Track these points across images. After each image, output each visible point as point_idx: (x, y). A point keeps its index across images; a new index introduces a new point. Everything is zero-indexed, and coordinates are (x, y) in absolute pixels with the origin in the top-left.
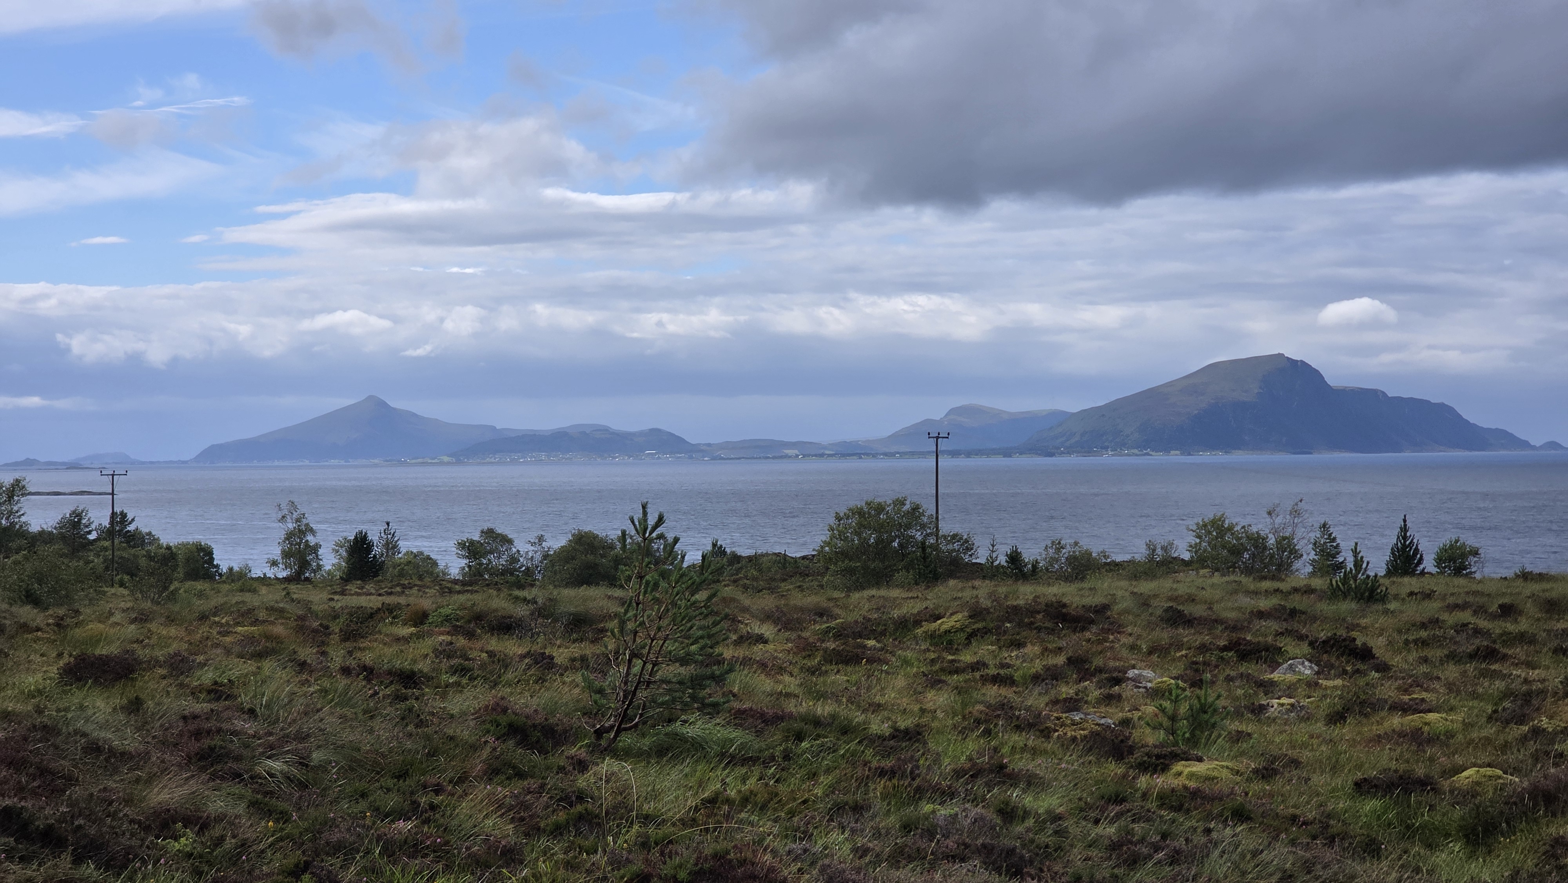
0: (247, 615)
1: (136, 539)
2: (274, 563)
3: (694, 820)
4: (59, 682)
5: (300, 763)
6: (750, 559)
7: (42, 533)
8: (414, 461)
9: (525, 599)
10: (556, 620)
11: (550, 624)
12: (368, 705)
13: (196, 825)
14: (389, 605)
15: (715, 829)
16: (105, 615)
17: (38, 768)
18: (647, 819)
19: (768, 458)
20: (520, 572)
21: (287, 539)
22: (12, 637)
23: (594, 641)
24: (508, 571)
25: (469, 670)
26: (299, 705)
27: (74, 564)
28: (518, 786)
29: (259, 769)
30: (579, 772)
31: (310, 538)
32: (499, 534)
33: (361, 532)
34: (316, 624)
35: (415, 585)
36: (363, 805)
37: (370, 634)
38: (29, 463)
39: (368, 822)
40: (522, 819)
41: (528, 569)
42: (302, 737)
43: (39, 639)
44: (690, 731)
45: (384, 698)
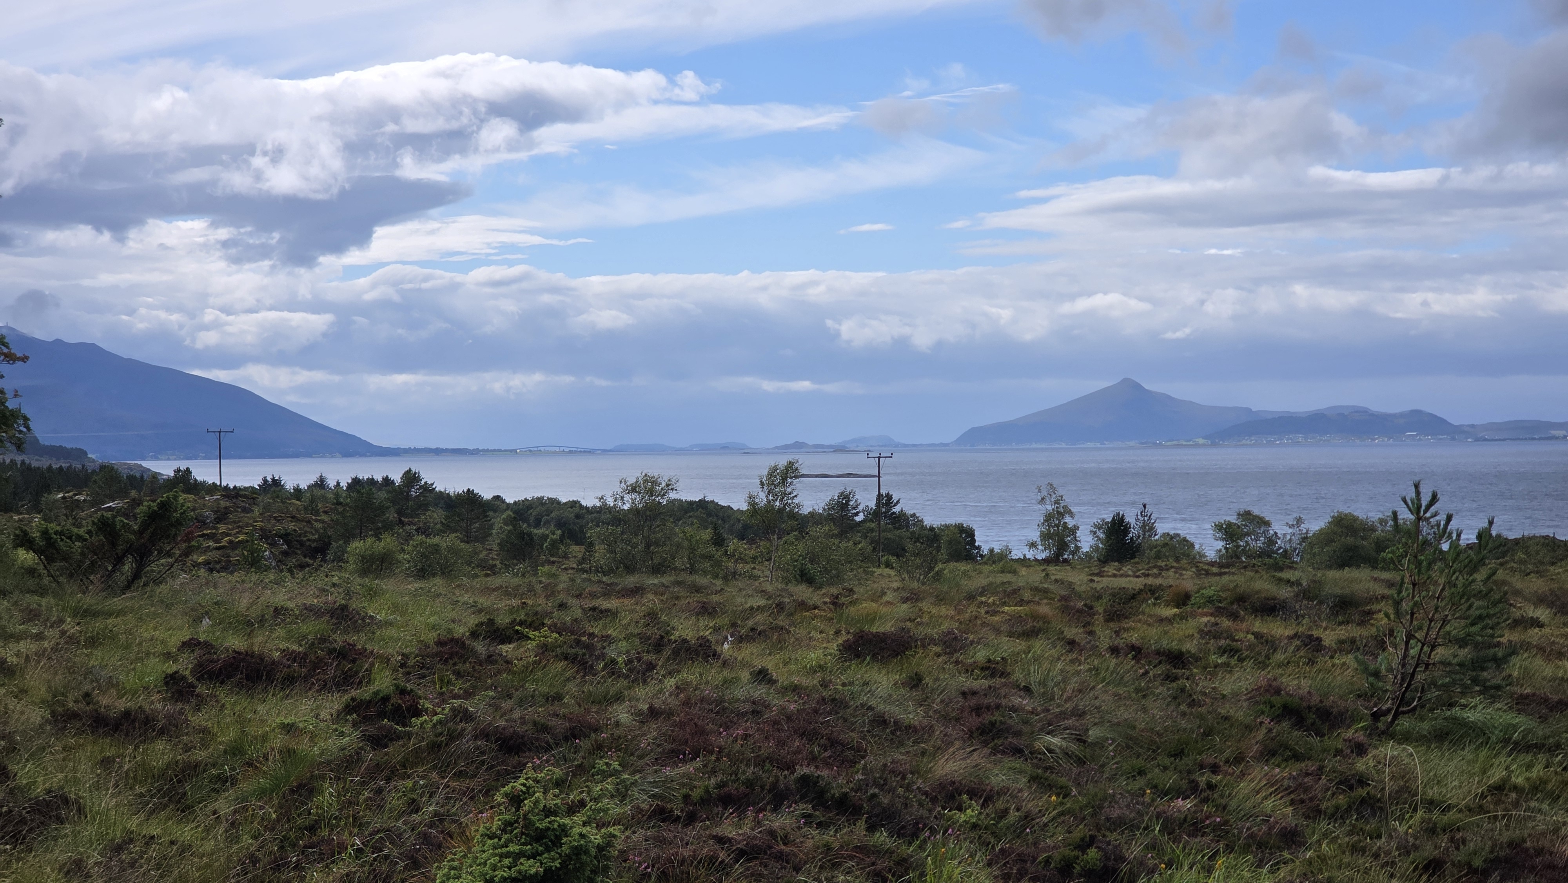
0: (1012, 595)
1: (901, 520)
2: (1033, 545)
3: (1481, 807)
4: (839, 658)
5: (1078, 740)
6: (1516, 542)
7: (812, 514)
8: (1169, 443)
9: (1288, 581)
10: (1321, 603)
11: (1315, 606)
12: (1140, 683)
13: (980, 797)
14: (1151, 586)
15: (1504, 817)
16: (878, 594)
17: (829, 739)
18: (1431, 804)
19: (1535, 439)
20: (1278, 554)
21: (1046, 521)
22: (792, 614)
23: (1362, 623)
24: (1267, 552)
25: (1237, 651)
26: (1073, 684)
27: (844, 545)
28: (1294, 769)
29: (1038, 745)
30: (1357, 755)
31: (1067, 519)
32: (1256, 516)
33: (1118, 514)
34: (1080, 604)
35: (1172, 567)
36: (1141, 782)
37: (1134, 615)
38: (798, 446)
39: (1147, 799)
40: (1302, 801)
41: (1286, 551)
42: (1080, 714)
43: (816, 616)
44: (1471, 716)
45: (1154, 677)
